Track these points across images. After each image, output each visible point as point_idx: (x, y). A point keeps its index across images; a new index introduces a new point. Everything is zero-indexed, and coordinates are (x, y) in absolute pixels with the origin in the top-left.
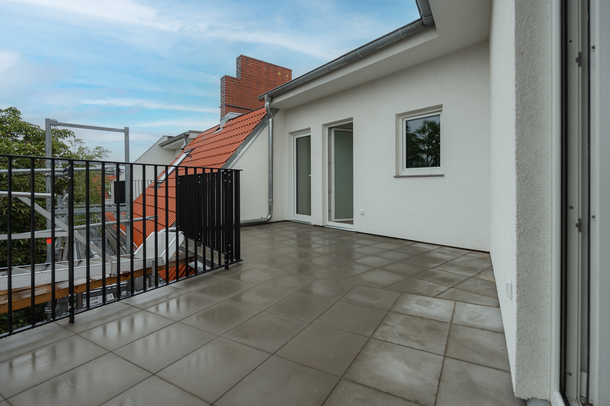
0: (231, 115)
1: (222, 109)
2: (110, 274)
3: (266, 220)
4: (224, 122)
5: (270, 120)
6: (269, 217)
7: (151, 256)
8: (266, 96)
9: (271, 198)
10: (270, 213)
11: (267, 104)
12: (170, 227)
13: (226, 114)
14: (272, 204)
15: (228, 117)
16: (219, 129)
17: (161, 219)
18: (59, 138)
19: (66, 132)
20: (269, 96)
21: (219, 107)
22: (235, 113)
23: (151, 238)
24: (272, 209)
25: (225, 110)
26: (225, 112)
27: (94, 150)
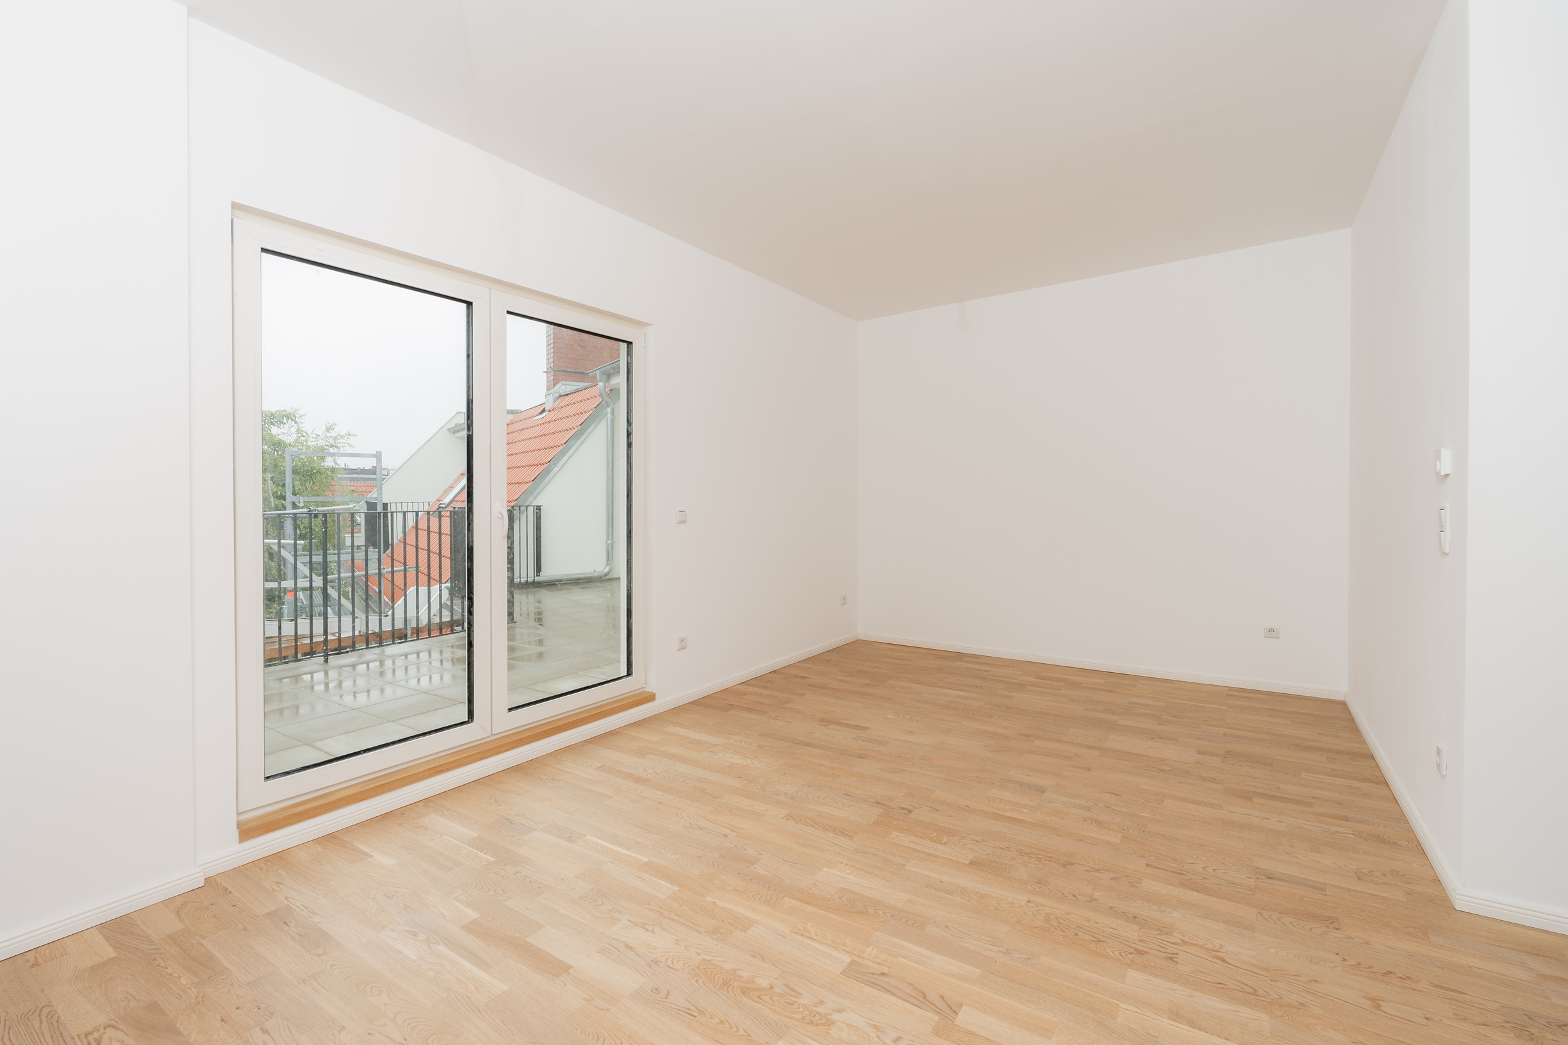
0: (563, 387)
1: (549, 374)
2: (360, 632)
3: (602, 574)
4: (551, 398)
5: (609, 409)
6: (606, 571)
7: (411, 614)
8: (598, 372)
9: (610, 539)
10: (608, 564)
11: (601, 384)
12: (445, 583)
13: (554, 385)
14: (612, 548)
15: (558, 391)
16: (544, 411)
17: (435, 573)
18: (272, 426)
19: (284, 415)
20: (603, 373)
21: (544, 372)
22: (571, 383)
23: (411, 590)
24: (612, 557)
25: (552, 378)
26: (552, 382)
27: (324, 434)
